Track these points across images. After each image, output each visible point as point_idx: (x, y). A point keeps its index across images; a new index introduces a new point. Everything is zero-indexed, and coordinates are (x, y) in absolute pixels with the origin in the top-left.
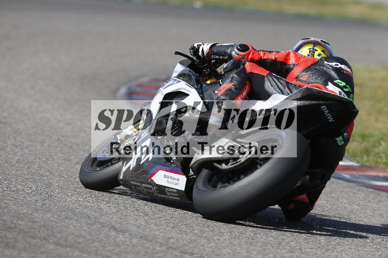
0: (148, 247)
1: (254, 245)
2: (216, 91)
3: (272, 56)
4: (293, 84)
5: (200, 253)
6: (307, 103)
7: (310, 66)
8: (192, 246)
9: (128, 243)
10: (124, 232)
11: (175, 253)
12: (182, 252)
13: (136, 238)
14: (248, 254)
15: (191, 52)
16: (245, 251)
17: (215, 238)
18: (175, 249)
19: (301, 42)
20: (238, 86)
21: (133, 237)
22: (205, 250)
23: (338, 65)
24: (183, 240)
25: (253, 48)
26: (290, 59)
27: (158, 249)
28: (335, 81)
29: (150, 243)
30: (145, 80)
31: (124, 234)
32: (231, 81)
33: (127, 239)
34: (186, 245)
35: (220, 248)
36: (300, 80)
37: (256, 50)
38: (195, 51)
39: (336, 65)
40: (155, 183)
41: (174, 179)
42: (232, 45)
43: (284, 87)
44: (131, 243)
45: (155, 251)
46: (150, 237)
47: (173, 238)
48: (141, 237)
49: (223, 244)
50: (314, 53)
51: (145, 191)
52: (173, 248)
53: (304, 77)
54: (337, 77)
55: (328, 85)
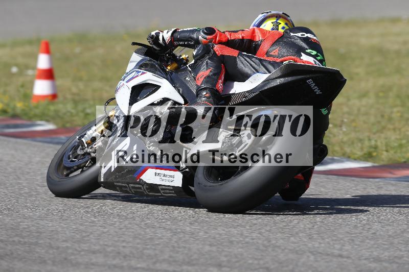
3: (239, 36)
7: (278, 39)
19: (260, 17)
20: (215, 72)
25: (219, 31)
26: (255, 35)
28: (307, 51)
32: (207, 68)
36: (271, 56)
37: (221, 32)
38: (155, 39)
39: (302, 35)
40: (145, 183)
41: (167, 176)
42: (197, 30)
43: (259, 66)
50: (278, 26)
51: (132, 190)
53: (275, 51)
54: (308, 48)
55: (302, 56)
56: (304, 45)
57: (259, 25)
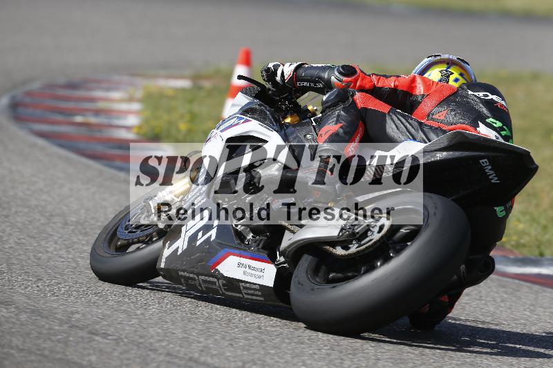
0: (43, 326)
1: (194, 322)
2: (308, 136)
3: (391, 83)
4: (428, 126)
5: (117, 334)
6: (457, 154)
7: (448, 97)
8: (105, 323)
9: (14, 320)
10: (8, 305)
11: (81, 333)
12: (90, 333)
13: (26, 312)
14: (185, 335)
15: (263, 76)
16: (180, 331)
17: (139, 312)
18: (81, 329)
19: (426, 61)
20: (348, 129)
21: (20, 312)
22: (124, 330)
23: (488, 96)
24: (92, 316)
25: (362, 71)
26: (416, 87)
27: (57, 328)
28: (487, 120)
29: (45, 320)
30: (35, 86)
31: (8, 307)
32: (337, 122)
33: (12, 315)
34: (97, 323)
35: (145, 326)
36: (434, 119)
37: (365, 74)
38: (271, 74)
39: (484, 96)
40: (222, 275)
41: (254, 269)
42: (330, 67)
43: (417, 131)
44: (18, 320)
45: (52, 331)
46: (45, 312)
47: (77, 313)
48: (33, 311)
49: (150, 321)
50: (449, 77)
51: (203, 286)
52: (78, 327)
53: (440, 114)
54: (489, 115)
55: (479, 127)
56: (485, 110)
57: (422, 73)
